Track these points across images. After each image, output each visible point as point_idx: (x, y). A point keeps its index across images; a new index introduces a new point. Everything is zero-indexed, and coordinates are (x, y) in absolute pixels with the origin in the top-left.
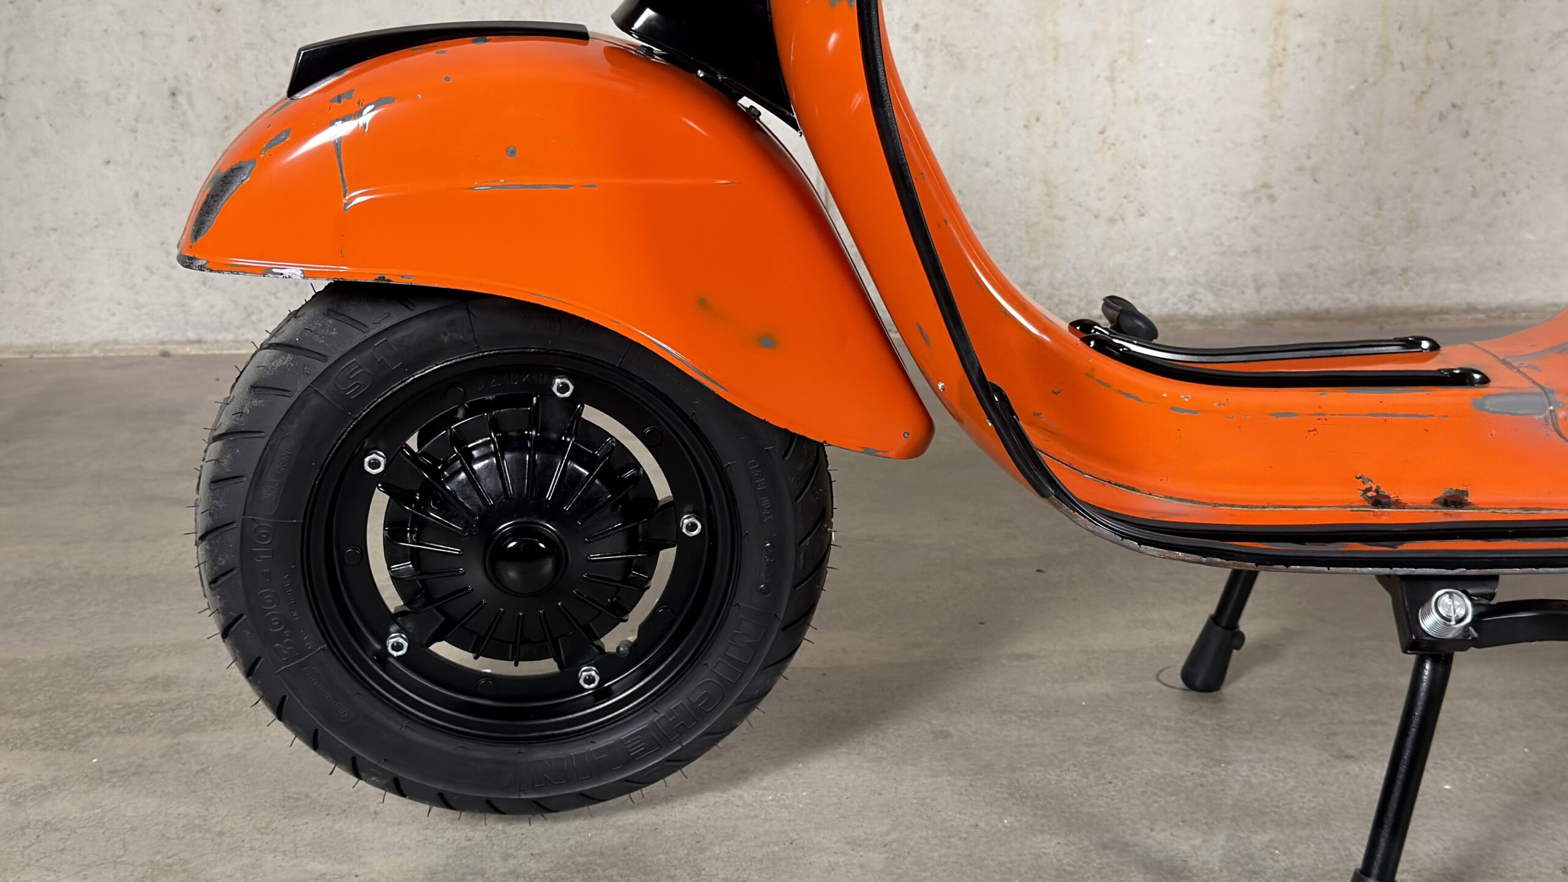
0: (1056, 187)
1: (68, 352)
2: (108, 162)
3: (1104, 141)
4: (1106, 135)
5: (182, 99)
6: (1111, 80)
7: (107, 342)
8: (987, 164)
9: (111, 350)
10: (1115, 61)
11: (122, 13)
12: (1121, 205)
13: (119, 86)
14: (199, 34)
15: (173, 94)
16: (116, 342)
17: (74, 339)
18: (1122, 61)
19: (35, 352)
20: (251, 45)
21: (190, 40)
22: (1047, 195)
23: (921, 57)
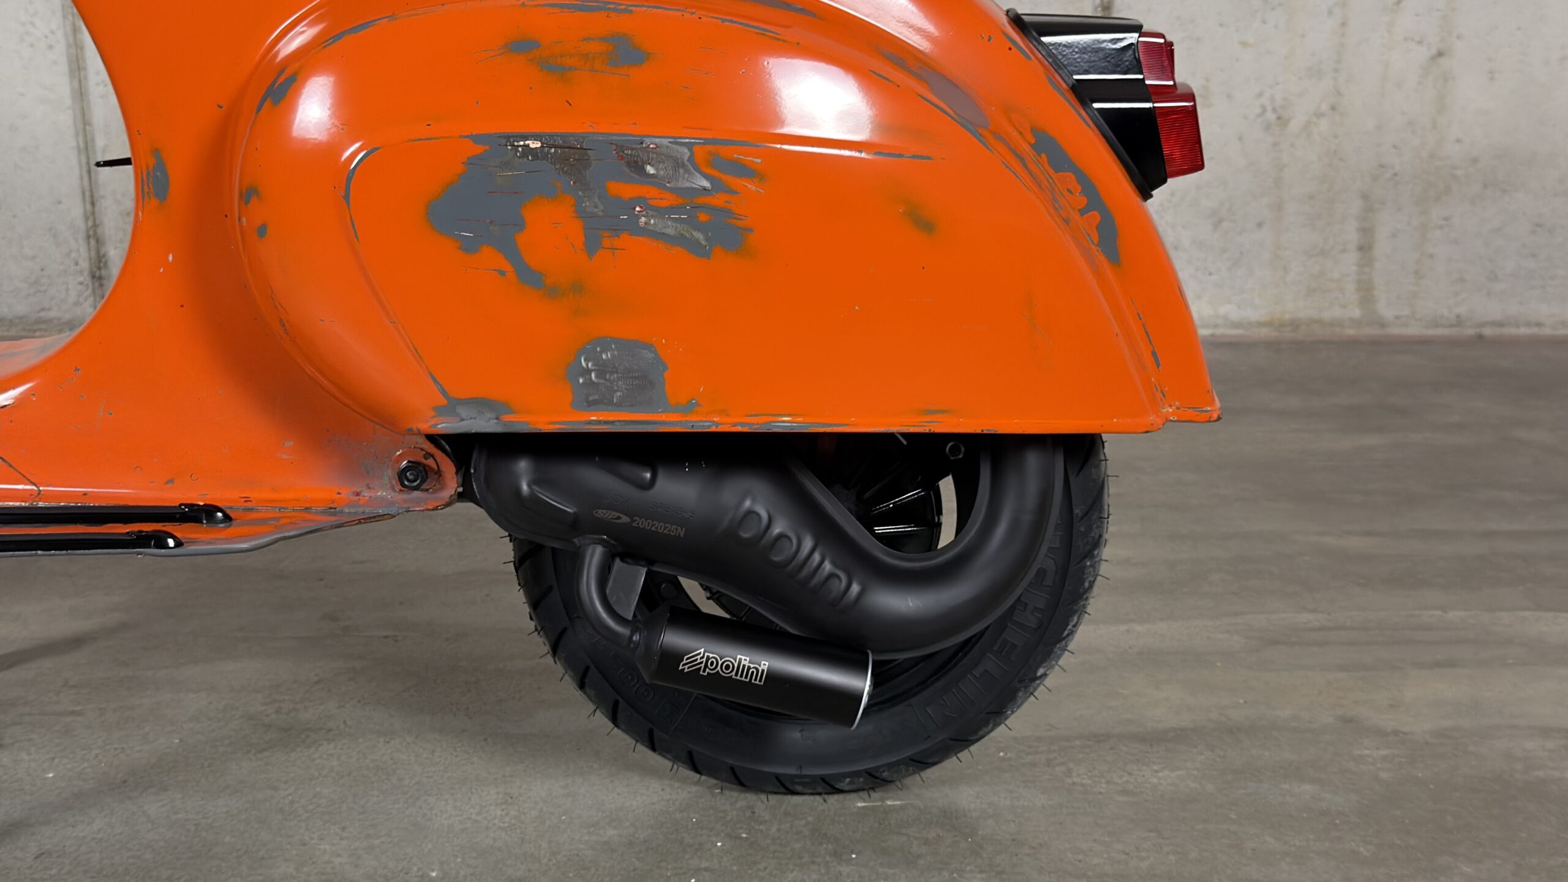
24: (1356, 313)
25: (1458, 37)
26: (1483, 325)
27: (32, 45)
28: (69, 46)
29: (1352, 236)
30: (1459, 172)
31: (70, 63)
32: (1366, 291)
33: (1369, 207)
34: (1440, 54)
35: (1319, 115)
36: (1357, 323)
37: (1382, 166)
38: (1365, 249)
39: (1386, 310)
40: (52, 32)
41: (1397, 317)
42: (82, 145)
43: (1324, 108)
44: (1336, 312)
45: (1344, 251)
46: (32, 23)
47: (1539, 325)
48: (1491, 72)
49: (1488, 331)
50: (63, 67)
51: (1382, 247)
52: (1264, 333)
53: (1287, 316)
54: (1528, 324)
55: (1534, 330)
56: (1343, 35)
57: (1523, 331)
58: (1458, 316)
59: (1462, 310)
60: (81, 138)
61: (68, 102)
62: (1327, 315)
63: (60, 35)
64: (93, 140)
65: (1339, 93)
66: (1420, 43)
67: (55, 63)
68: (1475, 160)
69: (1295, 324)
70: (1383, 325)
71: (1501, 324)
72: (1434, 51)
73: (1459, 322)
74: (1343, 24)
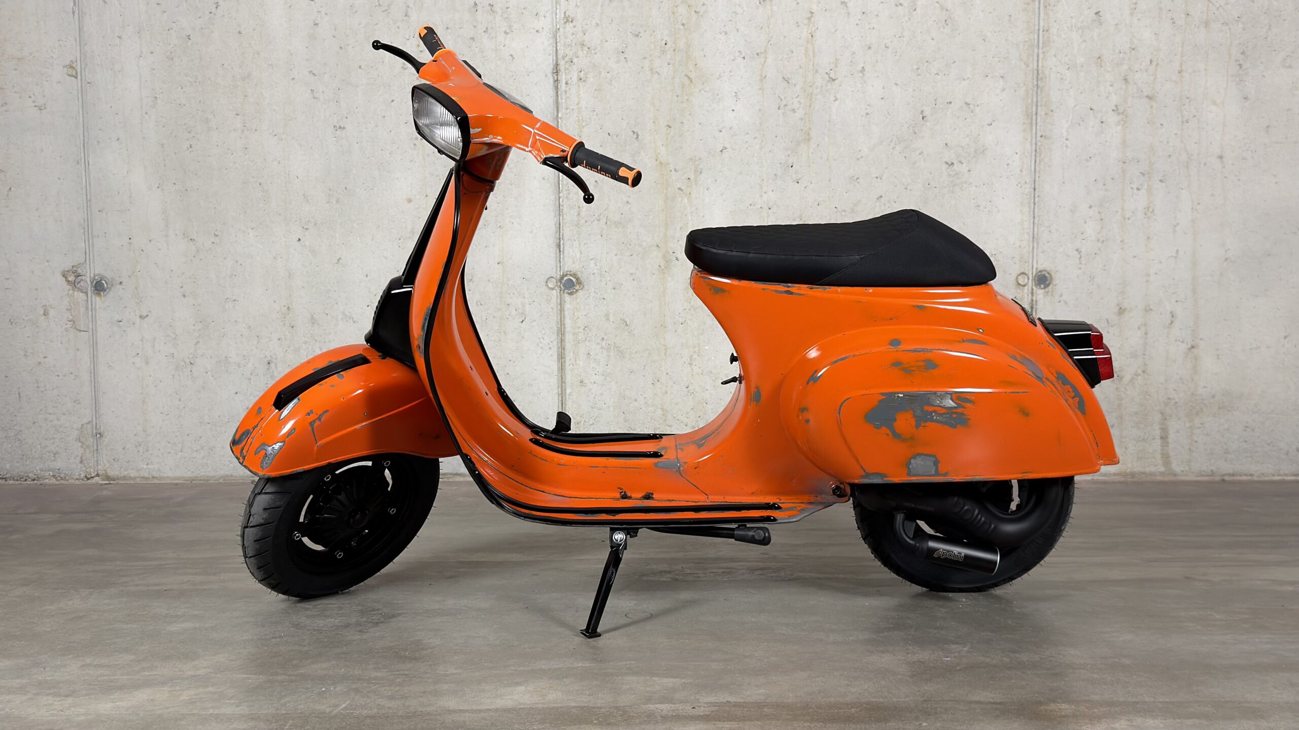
0: (667, 411)
1: (208, 480)
2: (237, 393)
3: (688, 391)
4: (689, 388)
5: (272, 365)
6: (691, 364)
7: (227, 476)
8: (636, 400)
9: (229, 480)
10: (692, 356)
11: (249, 327)
12: (697, 421)
13: (245, 359)
14: (283, 337)
15: (269, 363)
16: (231, 476)
17: (212, 474)
18: (695, 356)
19: (195, 480)
20: (305, 343)
21: (279, 340)
22: (663, 415)
23: (605, 352)
24: (1162, 469)
25: (1201, 339)
26: (1225, 475)
27: (542, 348)
28: (558, 348)
29: (1158, 433)
30: (1205, 402)
31: (558, 355)
32: (1166, 457)
33: (1164, 418)
34: (1193, 347)
35: (1137, 375)
36: (1162, 474)
37: (1169, 399)
38: (1164, 438)
39: (1177, 467)
40: (552, 342)
41: (1182, 471)
42: (560, 392)
43: (1140, 372)
44: (1152, 469)
45: (1154, 439)
46: (543, 338)
47: (1251, 475)
48: (1218, 355)
49: (1227, 478)
50: (555, 357)
51: (1172, 437)
52: (1117, 478)
53: (1128, 471)
54: (1246, 475)
55: (1250, 478)
56: (1146, 338)
57: (1244, 478)
58: (1212, 471)
59: (1212, 468)
60: (560, 389)
61: (556, 372)
62: (1147, 470)
63: (555, 343)
64: (565, 390)
65: (1146, 365)
66: (1182, 342)
67: (551, 355)
68: (1213, 396)
69: (1133, 475)
70: (1175, 475)
71: (1233, 475)
72: (1190, 346)
73: (1212, 473)
74: (1146, 334)
